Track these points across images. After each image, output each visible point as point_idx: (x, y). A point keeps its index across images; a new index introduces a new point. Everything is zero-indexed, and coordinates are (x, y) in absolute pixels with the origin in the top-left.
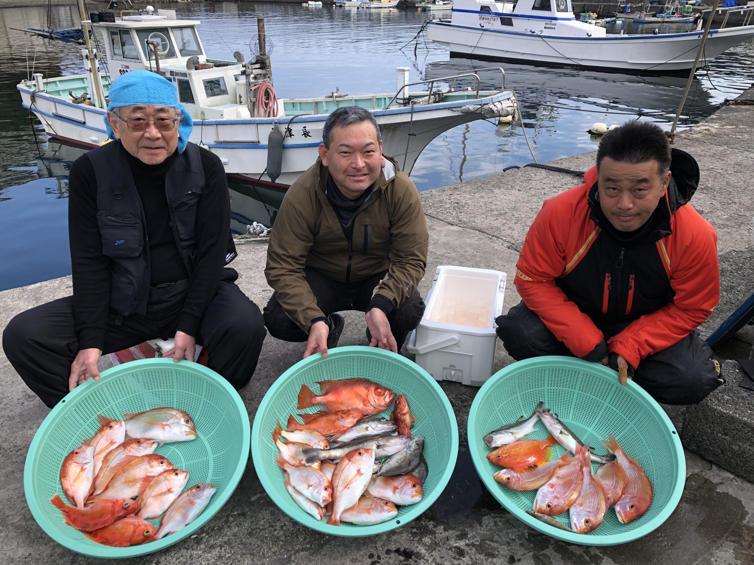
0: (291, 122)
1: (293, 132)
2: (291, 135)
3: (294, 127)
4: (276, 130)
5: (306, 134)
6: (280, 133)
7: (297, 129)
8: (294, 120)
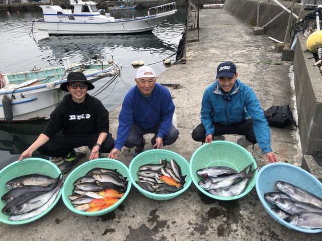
0: (14, 92)
1: (15, 97)
2: (15, 98)
3: (16, 95)
4: (6, 97)
5: (23, 97)
6: (8, 98)
7: (17, 95)
8: (15, 91)
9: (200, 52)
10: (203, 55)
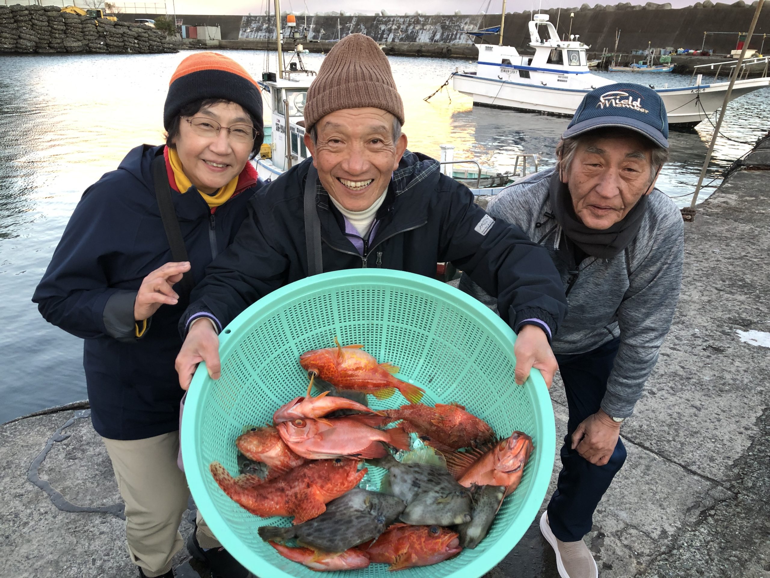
9: (762, 198)
10: (763, 210)
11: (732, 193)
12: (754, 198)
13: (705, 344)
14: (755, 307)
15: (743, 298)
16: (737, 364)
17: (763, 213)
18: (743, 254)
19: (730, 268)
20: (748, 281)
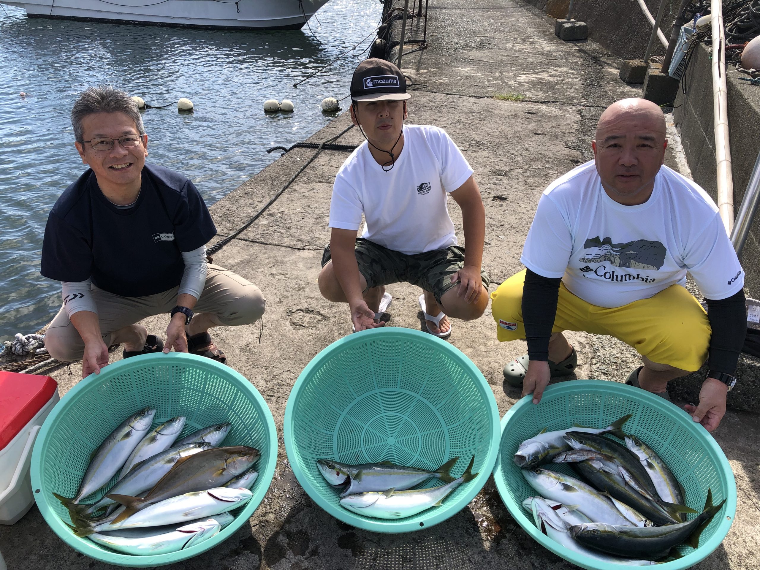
9: (432, 70)
10: (441, 79)
11: (408, 68)
12: (426, 71)
13: (490, 196)
14: (499, 159)
15: (485, 153)
16: (523, 206)
17: (443, 83)
18: (457, 118)
19: (457, 130)
20: (476, 138)
